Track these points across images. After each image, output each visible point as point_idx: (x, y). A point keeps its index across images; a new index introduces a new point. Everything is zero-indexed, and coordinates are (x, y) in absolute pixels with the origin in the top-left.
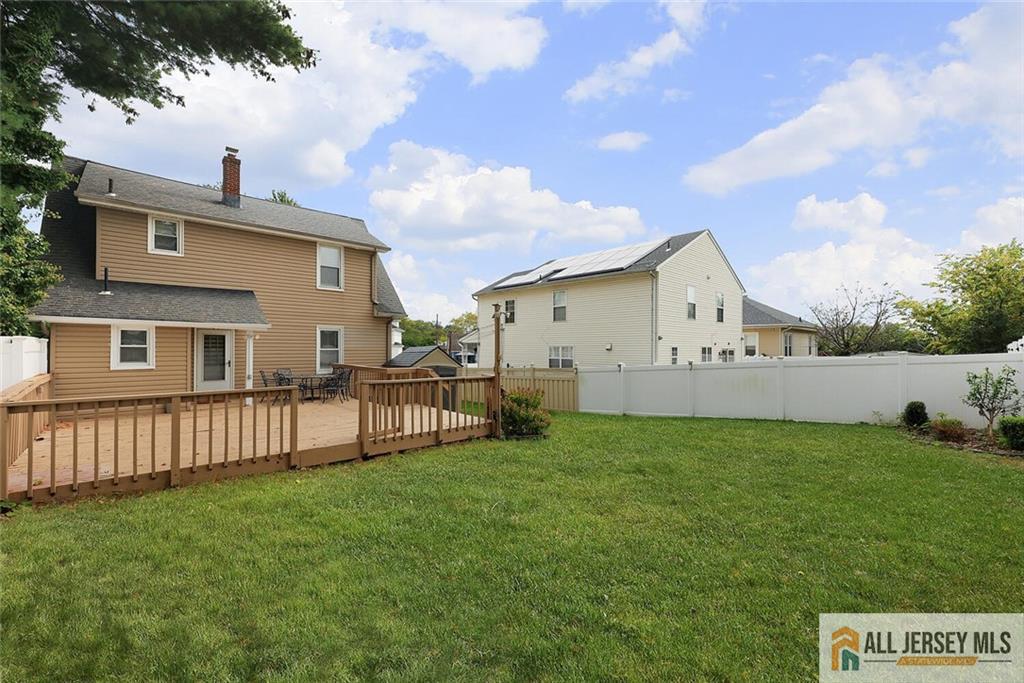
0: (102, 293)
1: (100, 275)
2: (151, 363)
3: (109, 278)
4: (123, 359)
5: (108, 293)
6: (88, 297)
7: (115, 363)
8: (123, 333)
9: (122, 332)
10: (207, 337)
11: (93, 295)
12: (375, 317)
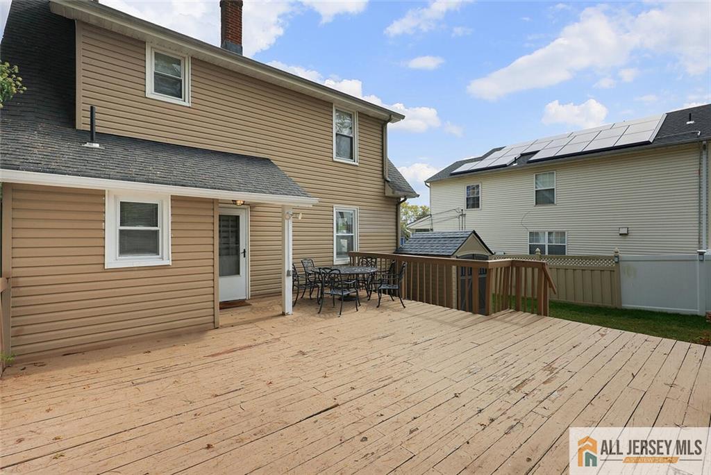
0: (87, 145)
1: (82, 122)
2: (165, 257)
3: (97, 129)
4: (124, 250)
5: (97, 145)
6: (67, 150)
7: (113, 258)
8: (124, 206)
9: (122, 203)
11: (74, 146)
12: (386, 197)
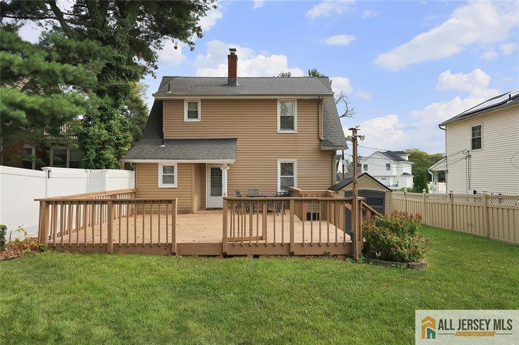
0: (161, 146)
2: (175, 185)
4: (164, 182)
5: (164, 146)
6: (154, 149)
7: (161, 185)
8: (164, 167)
10: (213, 169)
11: (157, 147)
12: (322, 151)
